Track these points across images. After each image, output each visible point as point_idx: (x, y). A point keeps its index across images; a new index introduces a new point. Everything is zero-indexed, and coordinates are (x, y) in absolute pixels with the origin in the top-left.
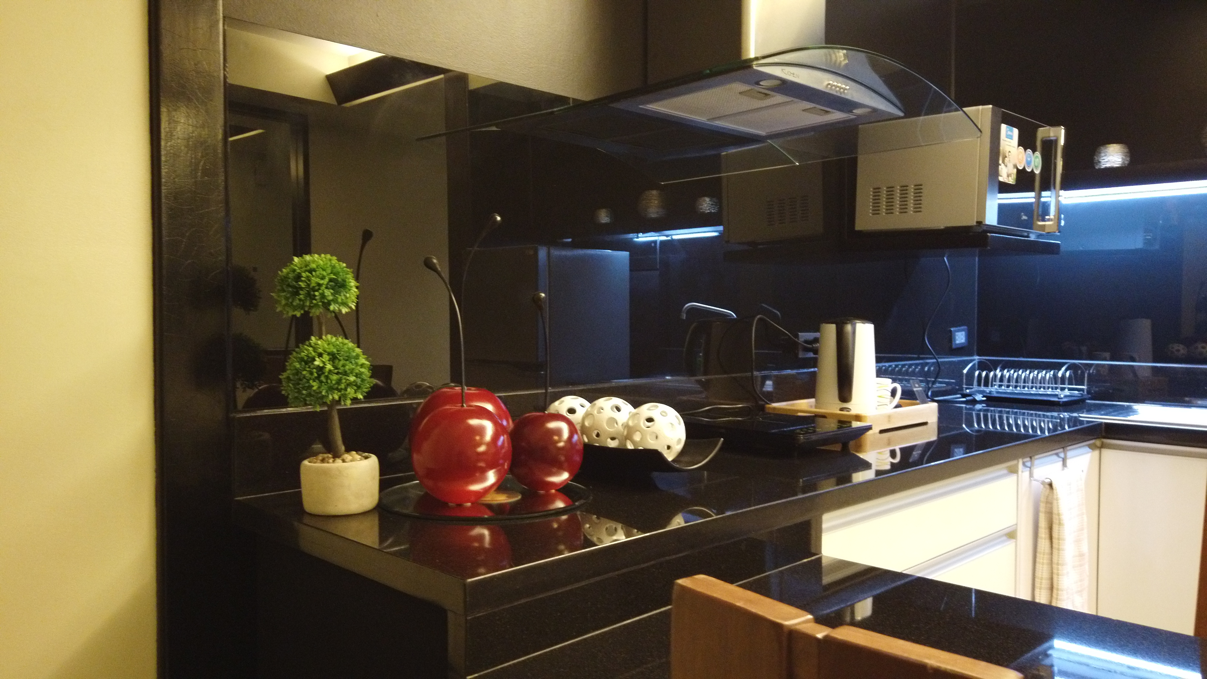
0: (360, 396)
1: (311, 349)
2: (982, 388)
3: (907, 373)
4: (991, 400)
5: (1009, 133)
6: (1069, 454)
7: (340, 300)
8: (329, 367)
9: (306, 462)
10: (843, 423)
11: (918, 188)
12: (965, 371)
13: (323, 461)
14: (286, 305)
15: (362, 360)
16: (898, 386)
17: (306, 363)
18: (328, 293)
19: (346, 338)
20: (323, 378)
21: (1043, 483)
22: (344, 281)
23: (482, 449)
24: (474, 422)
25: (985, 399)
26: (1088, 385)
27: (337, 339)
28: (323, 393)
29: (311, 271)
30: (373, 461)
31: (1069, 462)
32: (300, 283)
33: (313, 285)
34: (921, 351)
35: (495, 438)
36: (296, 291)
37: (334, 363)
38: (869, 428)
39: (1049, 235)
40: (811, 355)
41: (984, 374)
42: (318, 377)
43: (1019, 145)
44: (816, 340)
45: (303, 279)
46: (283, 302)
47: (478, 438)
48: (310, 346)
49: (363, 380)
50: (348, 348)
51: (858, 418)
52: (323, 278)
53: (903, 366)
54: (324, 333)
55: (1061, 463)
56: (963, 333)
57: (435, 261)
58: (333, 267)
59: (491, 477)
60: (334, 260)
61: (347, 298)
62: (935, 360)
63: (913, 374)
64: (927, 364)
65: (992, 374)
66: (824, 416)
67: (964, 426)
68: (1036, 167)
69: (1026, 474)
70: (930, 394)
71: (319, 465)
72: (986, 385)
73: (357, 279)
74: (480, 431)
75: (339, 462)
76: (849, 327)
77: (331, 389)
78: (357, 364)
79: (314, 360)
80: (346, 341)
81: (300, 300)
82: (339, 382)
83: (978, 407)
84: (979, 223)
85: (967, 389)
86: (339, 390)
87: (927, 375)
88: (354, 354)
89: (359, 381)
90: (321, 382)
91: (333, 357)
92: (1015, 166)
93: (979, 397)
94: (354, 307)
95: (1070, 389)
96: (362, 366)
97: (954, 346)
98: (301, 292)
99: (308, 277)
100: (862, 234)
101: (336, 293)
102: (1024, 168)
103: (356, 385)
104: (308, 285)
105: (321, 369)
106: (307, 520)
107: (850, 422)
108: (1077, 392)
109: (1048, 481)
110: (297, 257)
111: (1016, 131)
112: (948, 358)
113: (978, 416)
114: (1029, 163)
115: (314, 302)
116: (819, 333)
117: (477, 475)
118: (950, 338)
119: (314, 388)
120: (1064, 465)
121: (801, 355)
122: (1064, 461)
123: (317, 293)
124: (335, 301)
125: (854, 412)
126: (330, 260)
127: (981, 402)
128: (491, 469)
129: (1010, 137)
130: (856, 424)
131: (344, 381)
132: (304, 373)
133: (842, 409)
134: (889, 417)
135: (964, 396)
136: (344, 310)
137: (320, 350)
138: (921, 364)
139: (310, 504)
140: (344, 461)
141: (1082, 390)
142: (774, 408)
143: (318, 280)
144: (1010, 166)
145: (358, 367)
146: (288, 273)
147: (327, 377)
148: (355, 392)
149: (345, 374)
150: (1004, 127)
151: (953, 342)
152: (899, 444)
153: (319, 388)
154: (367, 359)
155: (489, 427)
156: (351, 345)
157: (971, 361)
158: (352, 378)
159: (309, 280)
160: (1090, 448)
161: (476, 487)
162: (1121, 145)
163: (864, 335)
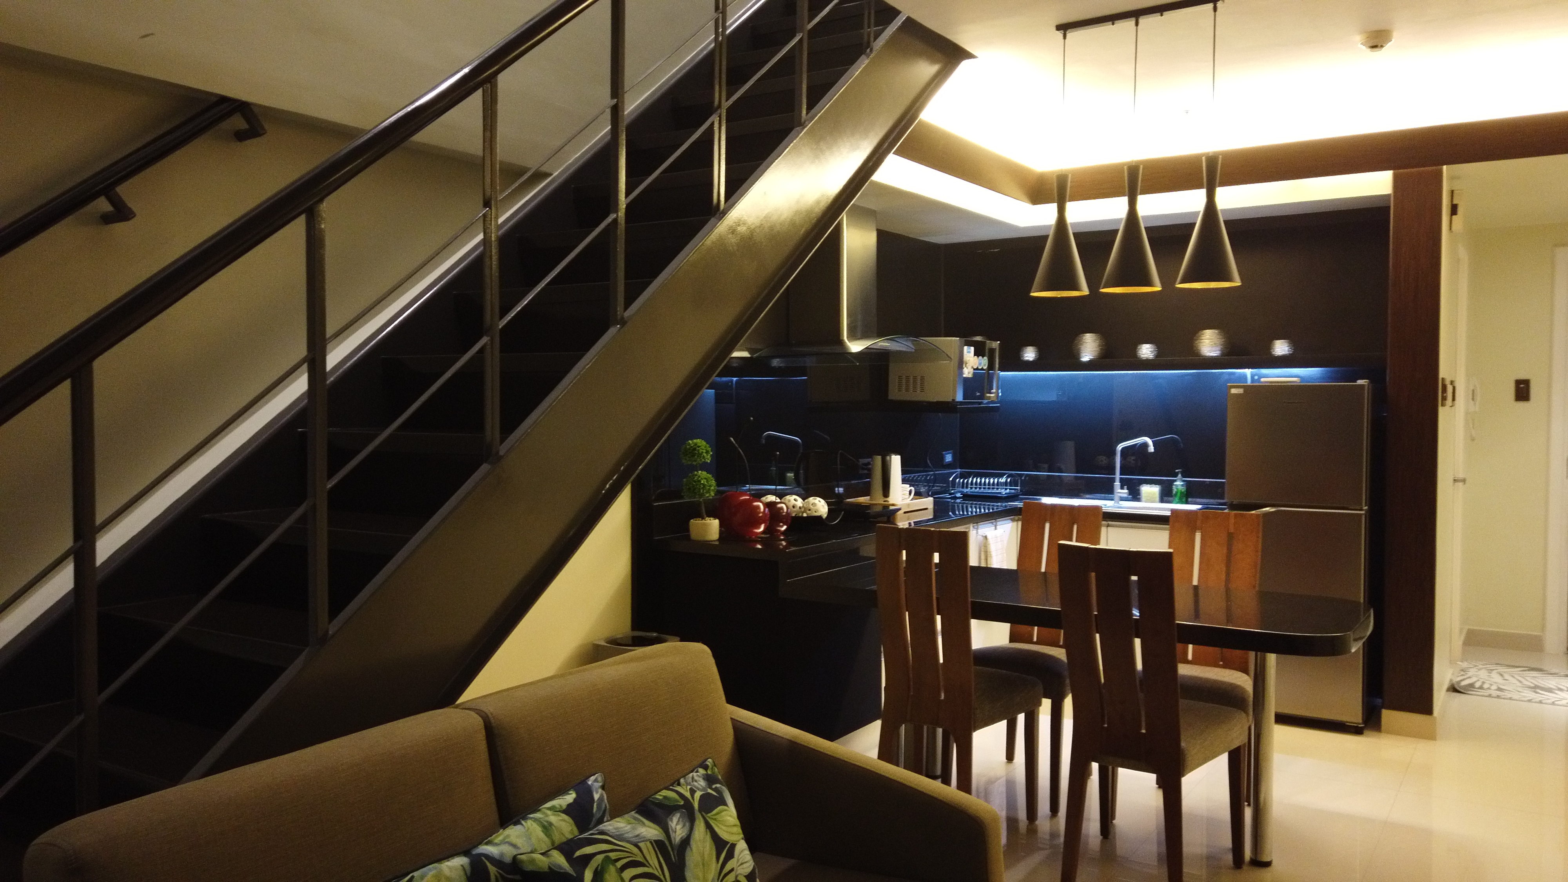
2: (961, 489)
3: (916, 481)
4: (966, 497)
5: (969, 350)
6: (998, 523)
8: (706, 484)
9: (692, 521)
10: (886, 507)
11: (922, 378)
12: (951, 479)
16: (912, 488)
17: (695, 482)
18: (705, 455)
21: (983, 536)
25: (962, 496)
26: (1020, 486)
27: (704, 473)
28: (699, 494)
30: (717, 521)
31: (998, 527)
34: (925, 468)
38: (900, 509)
39: (993, 402)
40: (866, 472)
41: (962, 480)
43: (975, 355)
44: (869, 464)
45: (692, 449)
48: (695, 475)
50: (708, 477)
51: (893, 505)
52: (703, 450)
53: (915, 478)
54: (699, 470)
55: (994, 527)
56: (951, 455)
58: (704, 445)
59: (763, 526)
62: (933, 473)
63: (920, 481)
64: (928, 475)
65: (966, 481)
66: (876, 504)
67: (950, 513)
68: (985, 365)
69: (975, 532)
70: (930, 493)
71: (697, 521)
72: (963, 487)
75: (705, 521)
76: (888, 458)
77: (702, 492)
79: (701, 481)
81: (691, 457)
82: (709, 489)
83: (958, 501)
84: (953, 400)
85: (952, 490)
86: (709, 493)
87: (928, 481)
91: (707, 480)
92: (972, 367)
93: (959, 495)
95: (1010, 489)
97: (944, 464)
98: (691, 454)
99: (698, 449)
100: (893, 401)
102: (977, 367)
104: (695, 451)
105: (703, 485)
107: (889, 507)
108: (1013, 491)
109: (985, 535)
110: (691, 440)
111: (972, 348)
112: (941, 470)
113: (958, 506)
114: (980, 364)
115: (701, 459)
116: (870, 460)
118: (943, 458)
120: (996, 529)
121: (861, 472)
122: (996, 526)
123: (701, 455)
124: (707, 458)
125: (891, 502)
126: (702, 442)
127: (959, 498)
128: (762, 523)
129: (969, 352)
130: (891, 508)
132: (697, 486)
133: (884, 501)
134: (908, 505)
135: (950, 494)
137: (702, 477)
138: (925, 475)
139: (694, 535)
140: (707, 520)
141: (1017, 489)
142: (848, 502)
144: (970, 367)
146: (688, 447)
147: (705, 488)
149: (711, 486)
150: (966, 348)
151: (943, 461)
152: (913, 519)
156: (709, 475)
157: (956, 472)
159: (695, 449)
160: (1012, 521)
161: (758, 530)
162: (1035, 347)
163: (896, 461)
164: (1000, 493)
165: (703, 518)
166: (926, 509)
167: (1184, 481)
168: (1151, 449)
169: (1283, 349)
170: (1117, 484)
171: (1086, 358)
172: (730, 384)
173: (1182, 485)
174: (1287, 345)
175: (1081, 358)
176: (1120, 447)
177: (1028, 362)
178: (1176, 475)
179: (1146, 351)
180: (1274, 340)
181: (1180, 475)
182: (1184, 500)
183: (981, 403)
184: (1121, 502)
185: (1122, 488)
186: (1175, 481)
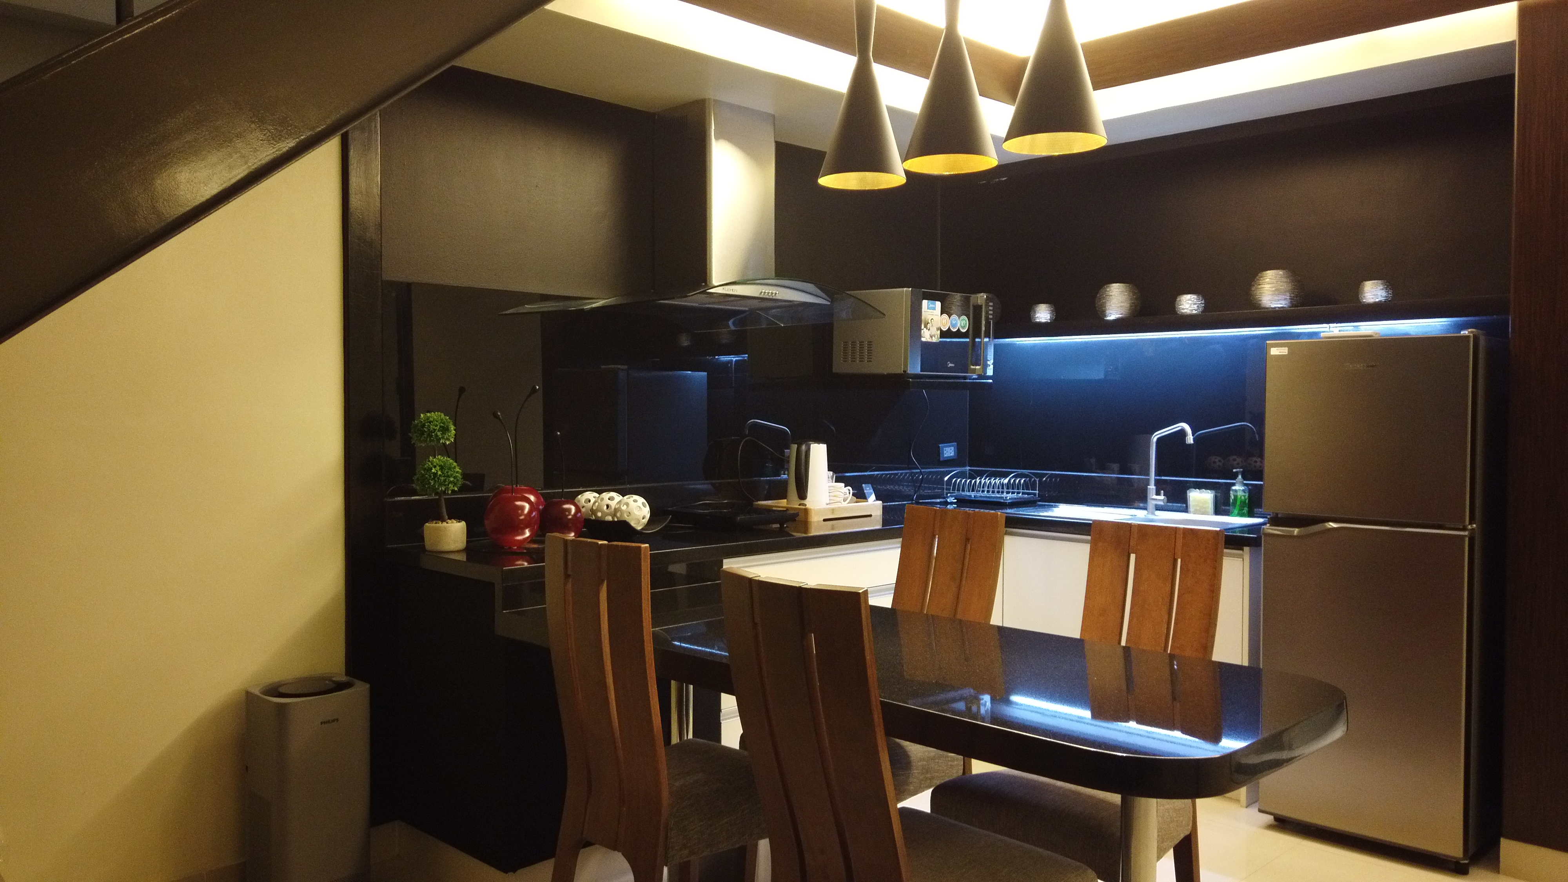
0: (456, 489)
1: (430, 463)
2: (957, 493)
3: (897, 480)
4: (961, 502)
5: (931, 306)
7: (445, 437)
8: (439, 473)
9: (427, 524)
11: (870, 344)
12: (946, 479)
13: (436, 523)
14: (417, 440)
15: (457, 469)
16: (850, 489)
17: (428, 471)
18: (439, 434)
19: (449, 458)
20: (436, 479)
22: (448, 427)
23: (522, 517)
24: (519, 503)
25: (956, 501)
26: (1039, 490)
27: (444, 458)
28: (437, 487)
29: (430, 422)
30: (463, 524)
32: (425, 429)
33: (432, 429)
34: (908, 464)
35: (530, 512)
36: (422, 433)
37: (442, 470)
41: (963, 481)
42: (434, 478)
43: (943, 313)
45: (426, 426)
46: (416, 438)
47: (520, 511)
48: (429, 461)
49: (458, 480)
50: (450, 463)
52: (436, 426)
53: (902, 474)
54: (437, 454)
56: (953, 448)
57: (499, 414)
58: (442, 419)
59: (527, 533)
60: (443, 415)
61: (449, 436)
62: (919, 471)
64: (913, 473)
65: (968, 481)
66: (792, 509)
68: (964, 327)
70: (915, 497)
71: (434, 525)
72: (961, 490)
73: (455, 425)
74: (523, 508)
75: (445, 524)
76: (804, 447)
77: (441, 485)
78: (454, 471)
79: (432, 469)
80: (449, 459)
81: (424, 437)
82: (445, 481)
83: (949, 507)
84: (905, 372)
85: (948, 493)
86: (445, 485)
87: (914, 481)
88: (453, 466)
89: (455, 480)
90: (435, 481)
91: (442, 468)
92: (940, 329)
93: (951, 500)
94: (453, 441)
95: (1024, 493)
96: (457, 472)
97: (941, 459)
98: (425, 434)
99: (428, 425)
100: (839, 376)
101: (443, 433)
102: (949, 328)
103: (454, 483)
104: (429, 430)
105: (435, 474)
106: (427, 553)
108: (1028, 495)
110: (423, 414)
111: (937, 303)
112: (935, 468)
114: (955, 325)
115: (432, 438)
116: (789, 450)
117: (520, 531)
118: (938, 452)
119: (432, 484)
123: (433, 434)
124: (443, 438)
125: (806, 505)
126: (440, 415)
127: (952, 503)
128: (527, 528)
129: (931, 308)
131: (447, 480)
132: (427, 476)
133: (800, 505)
134: (833, 510)
135: (944, 498)
136: (448, 443)
137: (435, 464)
138: (908, 473)
139: (429, 544)
140: (447, 523)
141: (1035, 494)
142: (762, 505)
143: (434, 427)
144: (934, 329)
145: (455, 473)
146: (418, 423)
147: (438, 478)
148: (453, 487)
149: (448, 476)
150: (924, 302)
151: (941, 456)
152: (843, 529)
153: (434, 484)
154: (460, 469)
155: (527, 507)
156: (451, 461)
157: (956, 470)
158: (452, 479)
159: (430, 427)
161: (519, 538)
162: (1047, 305)
163: (819, 453)
164: (1002, 498)
165: (443, 521)
166: (870, 516)
167: (1246, 485)
168: (1190, 439)
169: (1373, 293)
170: (1152, 487)
171: (1113, 314)
172: (729, 365)
173: (1244, 491)
174: (1382, 287)
175: (1105, 316)
176: (1155, 438)
177: (1040, 324)
178: (1235, 476)
179: (1189, 304)
180: (1362, 282)
181: (1240, 477)
182: (1246, 510)
183: (965, 378)
184: (1157, 513)
185: (1158, 494)
186: (1234, 484)
